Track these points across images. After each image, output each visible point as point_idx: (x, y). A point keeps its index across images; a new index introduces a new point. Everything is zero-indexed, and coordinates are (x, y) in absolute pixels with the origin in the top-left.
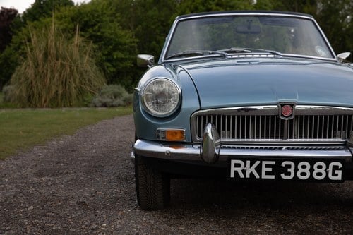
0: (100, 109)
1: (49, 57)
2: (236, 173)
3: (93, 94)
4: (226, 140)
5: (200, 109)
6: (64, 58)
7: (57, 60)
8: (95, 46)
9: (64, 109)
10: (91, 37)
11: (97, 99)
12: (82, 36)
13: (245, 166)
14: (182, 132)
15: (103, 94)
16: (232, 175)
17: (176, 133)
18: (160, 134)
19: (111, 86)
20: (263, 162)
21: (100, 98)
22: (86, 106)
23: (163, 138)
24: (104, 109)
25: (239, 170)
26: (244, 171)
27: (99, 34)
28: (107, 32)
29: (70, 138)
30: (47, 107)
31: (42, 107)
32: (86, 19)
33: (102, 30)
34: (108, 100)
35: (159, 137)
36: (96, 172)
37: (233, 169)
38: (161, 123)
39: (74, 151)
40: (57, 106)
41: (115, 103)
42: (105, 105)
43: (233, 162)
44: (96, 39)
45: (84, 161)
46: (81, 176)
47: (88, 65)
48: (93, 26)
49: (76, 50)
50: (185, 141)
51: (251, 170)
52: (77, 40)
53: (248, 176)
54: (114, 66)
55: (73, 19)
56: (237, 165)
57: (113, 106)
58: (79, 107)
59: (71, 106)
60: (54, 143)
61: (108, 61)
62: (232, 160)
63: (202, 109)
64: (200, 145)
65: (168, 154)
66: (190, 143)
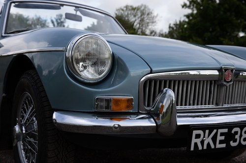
2: (196, 144)
5: (151, 73)
16: (192, 148)
20: (219, 130)
23: (107, 108)
25: (199, 141)
26: (202, 142)
37: (194, 140)
50: (131, 111)
51: (208, 140)
56: (198, 136)
62: (194, 131)
63: (153, 72)
64: (151, 115)
65: (116, 128)
66: (136, 113)
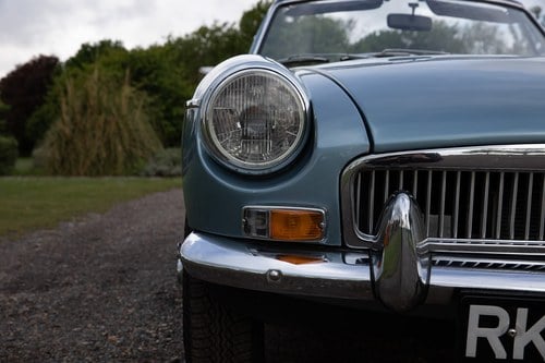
0: (153, 179)
1: (89, 111)
2: (483, 343)
3: (146, 160)
4: (442, 242)
5: (372, 152)
6: (109, 112)
7: (100, 113)
8: (150, 100)
9: (106, 179)
10: (145, 88)
11: (150, 166)
12: (132, 85)
13: (512, 325)
14: (317, 217)
15: (159, 159)
16: (471, 350)
17: (297, 218)
18: (252, 222)
19: (170, 150)
21: (154, 165)
22: (136, 175)
23: (260, 232)
24: (159, 179)
25: (493, 336)
26: (507, 341)
27: (156, 83)
28: (166, 82)
29: (98, 217)
30: (86, 175)
31: (78, 174)
32: (140, 65)
33: (160, 79)
34: (164, 168)
35: (248, 229)
36: (122, 281)
37: (474, 332)
38: (254, 191)
39: (96, 240)
40: (98, 174)
41: (173, 172)
42: (160, 174)
43: (476, 311)
44: (152, 90)
45: (107, 258)
46: (91, 292)
47: (140, 123)
48: (148, 74)
49: (124, 102)
50: (323, 241)
51: (529, 336)
52: (127, 90)
53: (518, 354)
54: (174, 125)
55: (124, 66)
56: (489, 322)
57: (171, 176)
58: (126, 175)
59: (115, 175)
60: (71, 225)
61: (166, 118)
62: (472, 306)
63: (376, 150)
64: (371, 255)
65: (273, 278)
66: (337, 247)
